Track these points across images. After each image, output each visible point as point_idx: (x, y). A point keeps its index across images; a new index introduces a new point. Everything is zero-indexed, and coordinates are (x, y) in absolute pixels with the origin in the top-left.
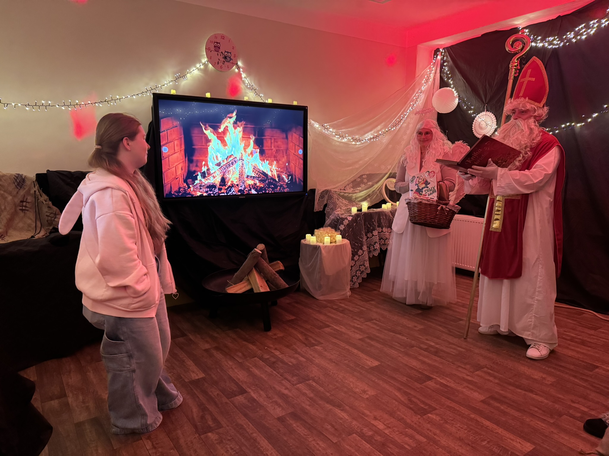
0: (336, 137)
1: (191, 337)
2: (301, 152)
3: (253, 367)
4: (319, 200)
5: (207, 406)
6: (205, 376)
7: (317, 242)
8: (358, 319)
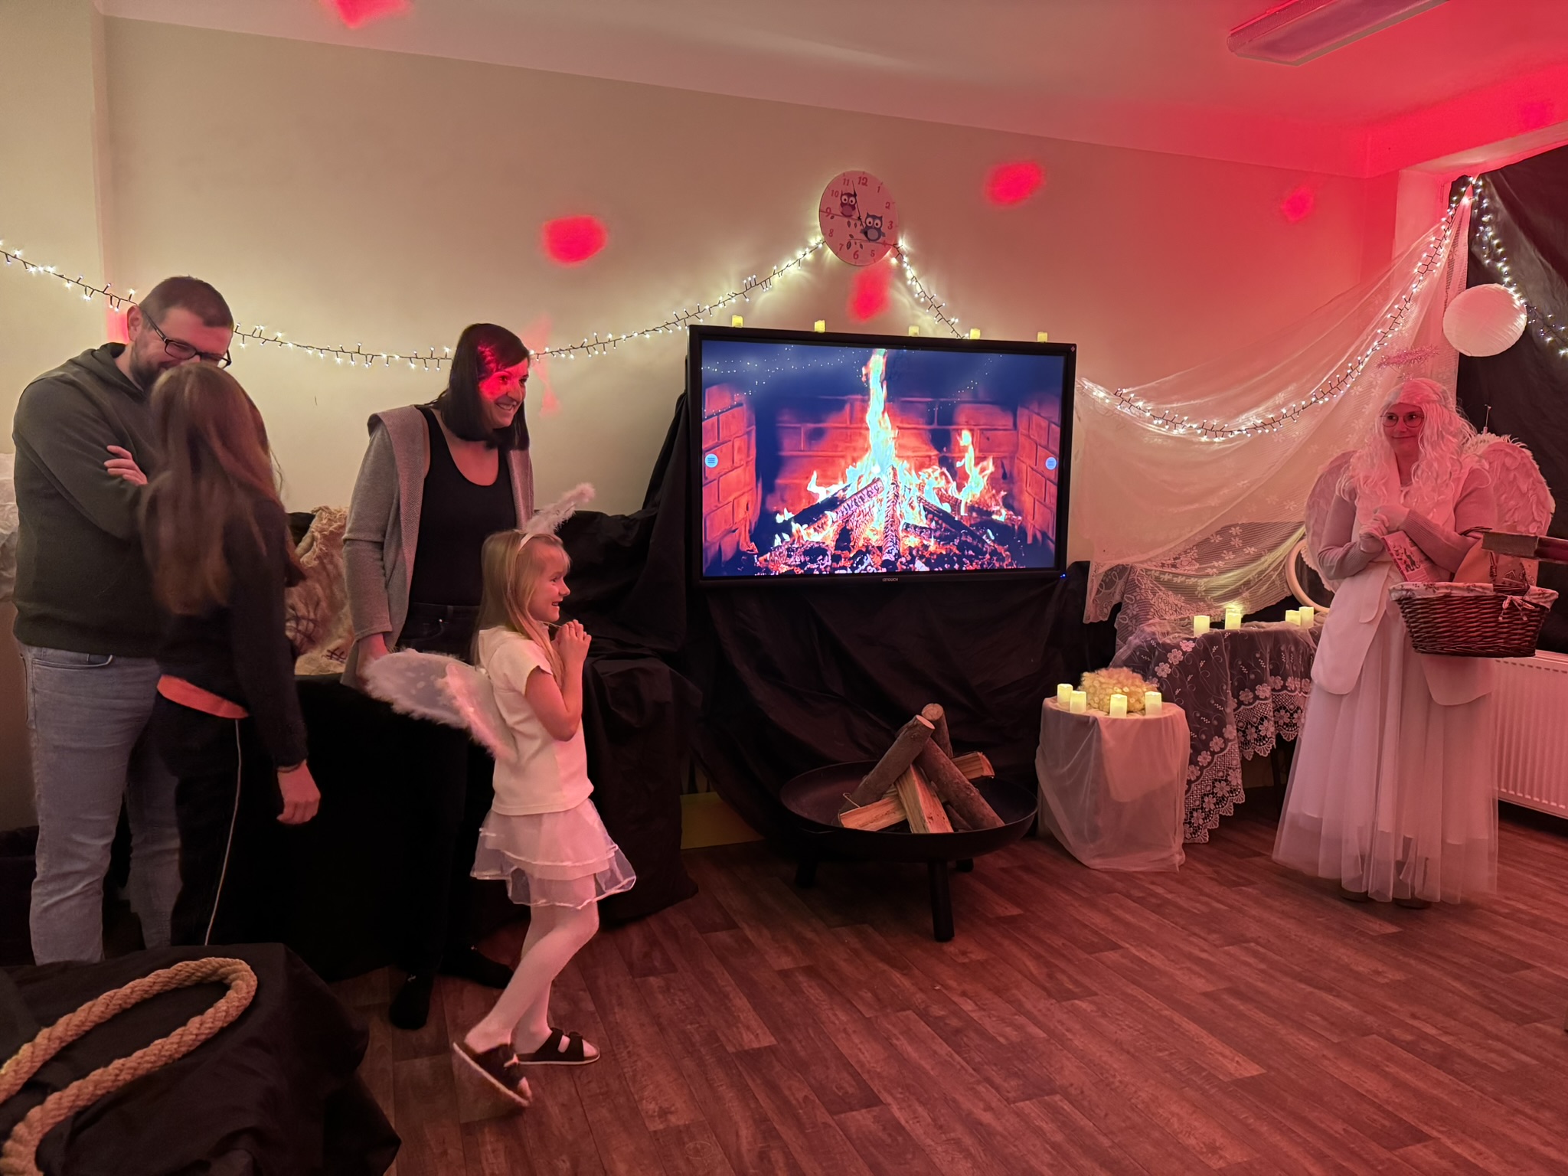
0: (1155, 422)
1: (749, 933)
2: (1052, 463)
3: (901, 1037)
4: (1098, 592)
5: (777, 1127)
6: (775, 1042)
7: (1090, 708)
8: (1202, 934)
